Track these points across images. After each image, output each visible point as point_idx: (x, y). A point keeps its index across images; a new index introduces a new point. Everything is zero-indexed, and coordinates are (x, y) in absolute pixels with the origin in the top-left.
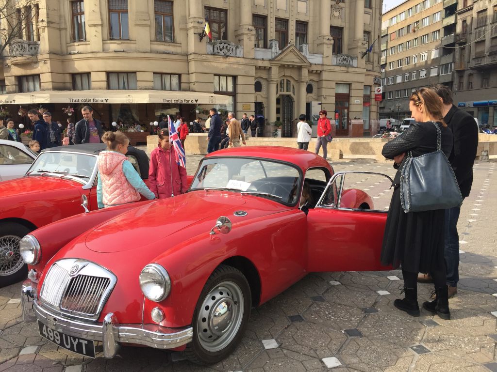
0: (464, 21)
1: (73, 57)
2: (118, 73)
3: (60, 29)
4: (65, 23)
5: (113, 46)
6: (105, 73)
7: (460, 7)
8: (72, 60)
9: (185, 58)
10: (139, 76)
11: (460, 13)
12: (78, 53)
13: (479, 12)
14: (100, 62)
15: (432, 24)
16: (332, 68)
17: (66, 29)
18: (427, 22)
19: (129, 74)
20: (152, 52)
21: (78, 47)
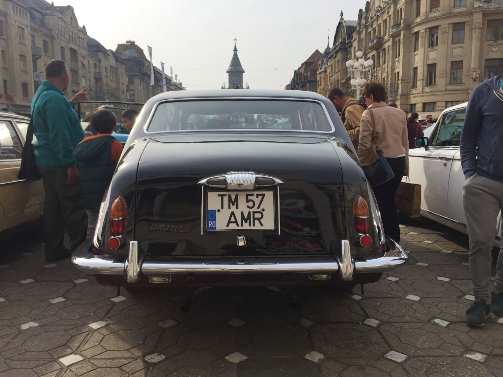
1: (411, 96)
2: (429, 103)
3: (408, 83)
4: (410, 80)
5: (427, 89)
6: (421, 104)
8: (411, 98)
9: (467, 91)
10: (438, 104)
12: (413, 94)
14: (421, 98)
17: (410, 82)
19: (434, 103)
20: (446, 90)
21: (414, 91)
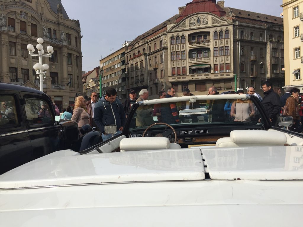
0: (128, 68)
7: (126, 62)
11: (126, 64)
13: (131, 65)
15: (118, 68)
16: (52, 90)
18: (116, 67)
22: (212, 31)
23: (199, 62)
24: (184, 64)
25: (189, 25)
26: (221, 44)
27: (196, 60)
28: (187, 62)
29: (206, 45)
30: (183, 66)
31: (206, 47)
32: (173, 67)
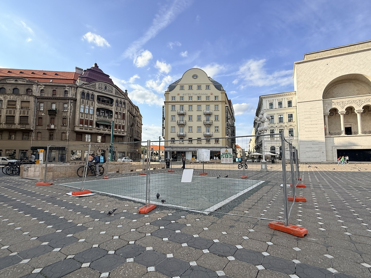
22: (115, 99)
23: (104, 120)
24: (91, 118)
25: (98, 88)
26: (120, 111)
27: (102, 117)
28: (95, 118)
29: (110, 108)
30: (90, 119)
31: (110, 109)
32: (81, 118)
